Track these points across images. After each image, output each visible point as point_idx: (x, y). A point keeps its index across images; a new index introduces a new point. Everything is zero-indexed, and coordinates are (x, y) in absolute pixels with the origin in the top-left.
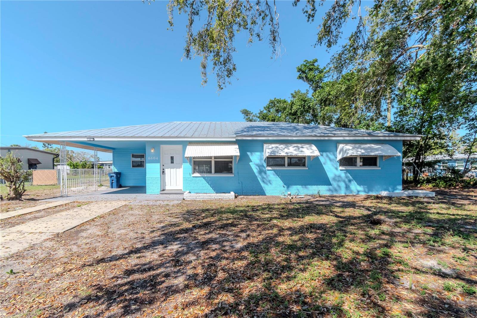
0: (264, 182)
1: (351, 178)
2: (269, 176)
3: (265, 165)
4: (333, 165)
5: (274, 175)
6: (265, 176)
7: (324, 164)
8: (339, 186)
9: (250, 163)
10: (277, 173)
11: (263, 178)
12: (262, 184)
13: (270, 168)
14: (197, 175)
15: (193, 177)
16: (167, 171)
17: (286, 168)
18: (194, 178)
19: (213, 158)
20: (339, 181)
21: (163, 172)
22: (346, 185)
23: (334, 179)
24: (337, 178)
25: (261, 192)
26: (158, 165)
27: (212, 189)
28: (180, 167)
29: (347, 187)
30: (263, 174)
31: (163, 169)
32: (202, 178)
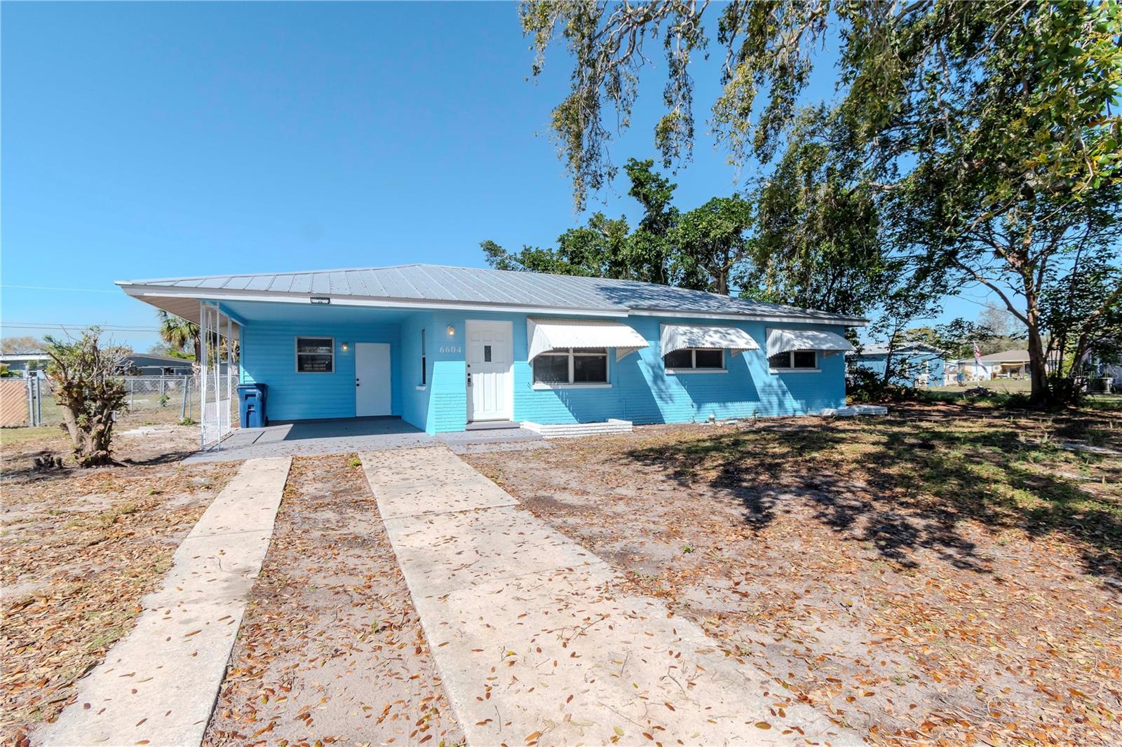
0: (661, 398)
1: (785, 387)
2: (670, 386)
3: (663, 366)
4: (762, 367)
5: (677, 384)
6: (663, 387)
7: (750, 364)
8: (770, 403)
9: (639, 362)
10: (682, 380)
11: (660, 390)
12: (659, 402)
13: (671, 372)
14: (541, 385)
15: (535, 390)
16: (475, 377)
17: (694, 371)
18: (537, 393)
19: (571, 351)
20: (770, 394)
21: (469, 380)
22: (779, 399)
23: (764, 391)
24: (768, 388)
25: (657, 418)
26: (461, 365)
27: (571, 414)
28: (505, 370)
29: (781, 404)
30: (660, 383)
31: (469, 375)
32: (553, 393)
